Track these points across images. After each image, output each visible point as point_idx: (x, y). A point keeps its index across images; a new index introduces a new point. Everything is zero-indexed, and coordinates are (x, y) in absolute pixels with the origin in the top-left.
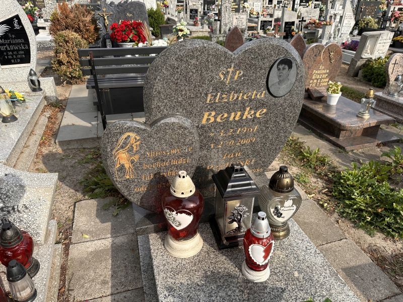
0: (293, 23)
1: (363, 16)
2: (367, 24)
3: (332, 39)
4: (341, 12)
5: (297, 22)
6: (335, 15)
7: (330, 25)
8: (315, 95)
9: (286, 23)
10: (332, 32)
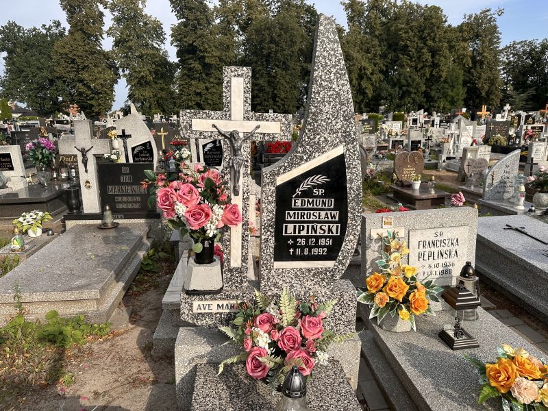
0: (419, 142)
1: (492, 134)
2: (497, 141)
3: (452, 154)
4: (457, 132)
5: (423, 140)
6: (452, 134)
7: (448, 142)
8: (406, 184)
9: (413, 142)
10: (451, 148)
